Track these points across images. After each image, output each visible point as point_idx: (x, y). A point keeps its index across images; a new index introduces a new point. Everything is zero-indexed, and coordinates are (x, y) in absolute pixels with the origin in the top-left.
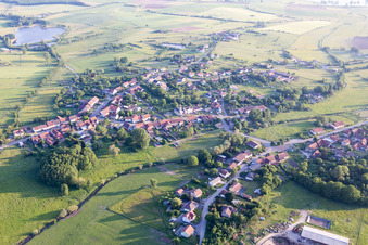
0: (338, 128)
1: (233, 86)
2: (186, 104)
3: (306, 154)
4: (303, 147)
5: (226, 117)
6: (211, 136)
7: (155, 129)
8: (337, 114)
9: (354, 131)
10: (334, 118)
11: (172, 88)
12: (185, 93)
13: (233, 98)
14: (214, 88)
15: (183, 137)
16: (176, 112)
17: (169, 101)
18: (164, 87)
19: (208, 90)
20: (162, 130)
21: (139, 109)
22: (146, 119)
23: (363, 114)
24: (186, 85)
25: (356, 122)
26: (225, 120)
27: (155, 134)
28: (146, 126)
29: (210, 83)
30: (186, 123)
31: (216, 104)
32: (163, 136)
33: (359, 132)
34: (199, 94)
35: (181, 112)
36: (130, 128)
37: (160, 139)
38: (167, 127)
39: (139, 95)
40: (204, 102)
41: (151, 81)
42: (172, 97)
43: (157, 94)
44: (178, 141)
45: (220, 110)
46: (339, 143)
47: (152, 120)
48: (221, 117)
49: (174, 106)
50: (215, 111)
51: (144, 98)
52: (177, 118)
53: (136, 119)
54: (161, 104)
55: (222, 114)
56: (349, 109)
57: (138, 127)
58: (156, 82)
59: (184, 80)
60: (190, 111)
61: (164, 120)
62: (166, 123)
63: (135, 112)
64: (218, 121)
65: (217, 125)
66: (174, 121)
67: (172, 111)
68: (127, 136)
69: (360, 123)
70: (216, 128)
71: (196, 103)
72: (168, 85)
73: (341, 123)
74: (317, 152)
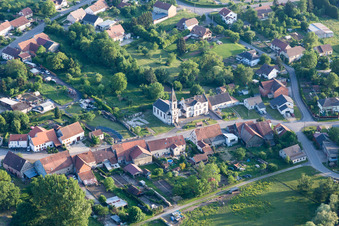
1: (317, 27)
2: (188, 87)
5: (309, 124)
6: (272, 188)
7: (100, 172)
11: (141, 38)
12: (180, 53)
13: (322, 64)
14: (264, 32)
15: (188, 194)
16: (158, 113)
17: (136, 78)
18: (115, 33)
19: (245, 39)
20: (123, 172)
21: (48, 106)
22: (71, 137)
24: (180, 24)
26: (308, 135)
27: (103, 187)
28: (75, 163)
29: (248, 17)
30: (193, 150)
31: (274, 86)
32: (128, 194)
34: (220, 51)
35: (176, 112)
36: (25, 171)
37: (119, 203)
38: (139, 163)
39: (44, 62)
40: (238, 78)
41: (77, 15)
42: (142, 65)
43: (97, 56)
44: (175, 210)
45: (290, 104)
47: (90, 142)
48: (295, 126)
49: (150, 96)
50: (275, 107)
51: (61, 73)
52: (164, 134)
53: (41, 139)
54: (111, 90)
55: (297, 115)
57: (51, 165)
58: (91, 18)
59: (172, 11)
60: (201, 108)
62: (134, 153)
63: (37, 117)
64: (288, 139)
65: (287, 153)
66: (158, 144)
67: (146, 111)
68: (19, 197)
70: (284, 163)
71: (214, 84)
72: (128, 28)
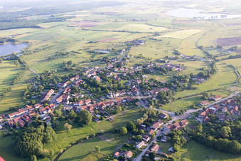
0: (218, 100)
1: (144, 76)
2: (115, 90)
3: (199, 120)
4: (197, 115)
5: (142, 97)
6: (134, 111)
7: (94, 109)
8: (215, 90)
9: (229, 101)
10: (214, 93)
11: (104, 80)
12: (113, 83)
13: (145, 84)
14: (132, 78)
15: (114, 113)
16: (108, 96)
17: (103, 89)
18: (98, 79)
19: (128, 79)
20: (100, 109)
21: (83, 96)
22: (88, 103)
23: (233, 89)
24: (113, 77)
25: (229, 95)
26: (142, 99)
27: (95, 113)
28: (89, 108)
29: (129, 74)
30: (116, 104)
31: (134, 89)
32: (101, 114)
33: (232, 101)
34: (122, 82)
35: (112, 96)
36: (77, 110)
37: (99, 116)
38: (103, 107)
39: (82, 86)
40: (126, 88)
41: (89, 75)
42: (104, 86)
43: (94, 84)
44: (111, 117)
45: (138, 93)
46: (220, 110)
47: (92, 103)
48: (139, 98)
49: (106, 92)
50: (134, 94)
51: (85, 88)
52: (109, 101)
53: (81, 103)
54: (97, 91)
55: (140, 95)
56: (223, 87)
57: (83, 109)
58: (92, 76)
59: (111, 74)
60: (118, 95)
61: (101, 103)
62: (102, 105)
63: (80, 98)
64: (137, 100)
65: (137, 103)
66: (108, 103)
67: (105, 96)
68: (76, 116)
69: (231, 96)
70: (136, 106)
71: (121, 89)
72: (101, 78)
73: (220, 97)
74: (207, 117)
